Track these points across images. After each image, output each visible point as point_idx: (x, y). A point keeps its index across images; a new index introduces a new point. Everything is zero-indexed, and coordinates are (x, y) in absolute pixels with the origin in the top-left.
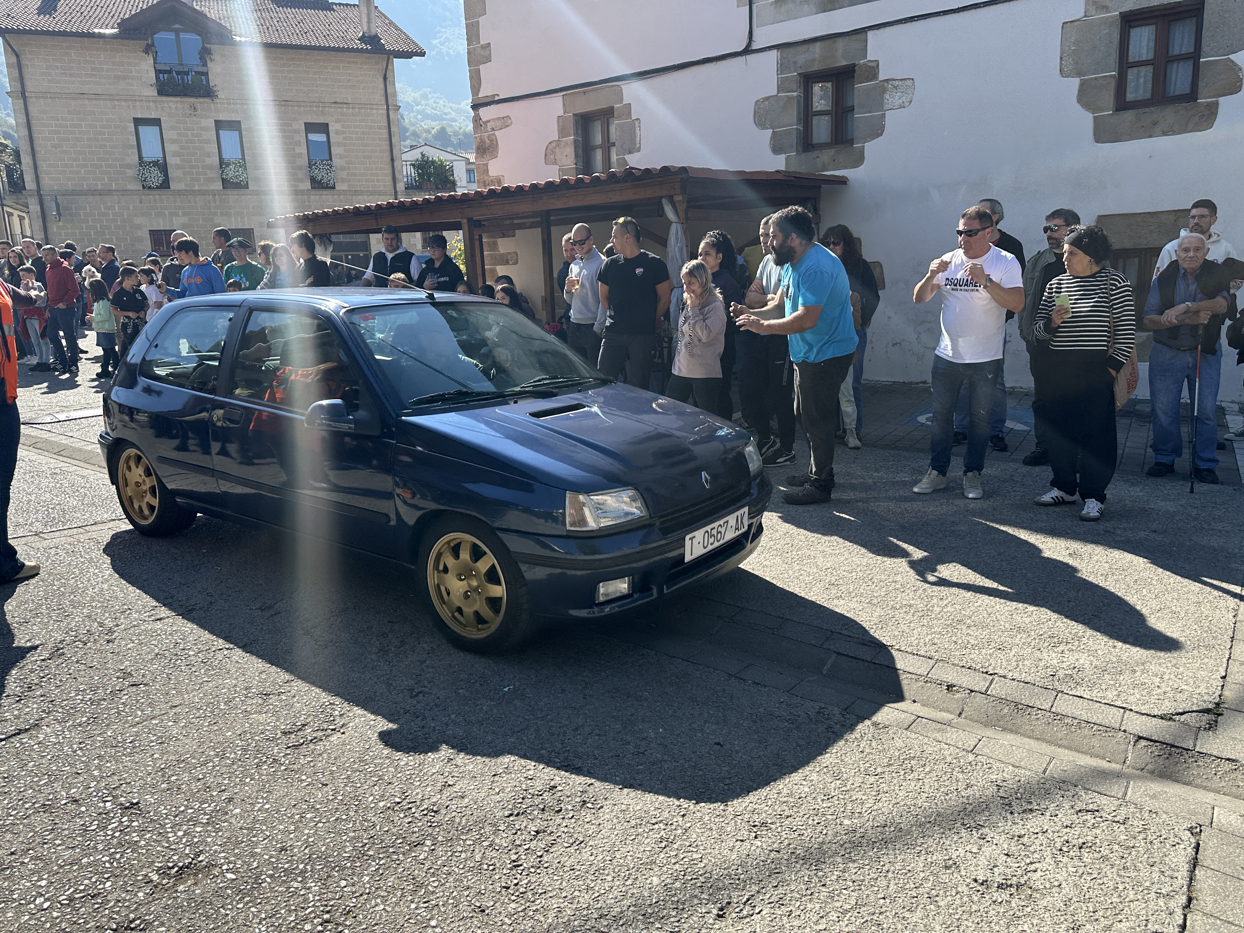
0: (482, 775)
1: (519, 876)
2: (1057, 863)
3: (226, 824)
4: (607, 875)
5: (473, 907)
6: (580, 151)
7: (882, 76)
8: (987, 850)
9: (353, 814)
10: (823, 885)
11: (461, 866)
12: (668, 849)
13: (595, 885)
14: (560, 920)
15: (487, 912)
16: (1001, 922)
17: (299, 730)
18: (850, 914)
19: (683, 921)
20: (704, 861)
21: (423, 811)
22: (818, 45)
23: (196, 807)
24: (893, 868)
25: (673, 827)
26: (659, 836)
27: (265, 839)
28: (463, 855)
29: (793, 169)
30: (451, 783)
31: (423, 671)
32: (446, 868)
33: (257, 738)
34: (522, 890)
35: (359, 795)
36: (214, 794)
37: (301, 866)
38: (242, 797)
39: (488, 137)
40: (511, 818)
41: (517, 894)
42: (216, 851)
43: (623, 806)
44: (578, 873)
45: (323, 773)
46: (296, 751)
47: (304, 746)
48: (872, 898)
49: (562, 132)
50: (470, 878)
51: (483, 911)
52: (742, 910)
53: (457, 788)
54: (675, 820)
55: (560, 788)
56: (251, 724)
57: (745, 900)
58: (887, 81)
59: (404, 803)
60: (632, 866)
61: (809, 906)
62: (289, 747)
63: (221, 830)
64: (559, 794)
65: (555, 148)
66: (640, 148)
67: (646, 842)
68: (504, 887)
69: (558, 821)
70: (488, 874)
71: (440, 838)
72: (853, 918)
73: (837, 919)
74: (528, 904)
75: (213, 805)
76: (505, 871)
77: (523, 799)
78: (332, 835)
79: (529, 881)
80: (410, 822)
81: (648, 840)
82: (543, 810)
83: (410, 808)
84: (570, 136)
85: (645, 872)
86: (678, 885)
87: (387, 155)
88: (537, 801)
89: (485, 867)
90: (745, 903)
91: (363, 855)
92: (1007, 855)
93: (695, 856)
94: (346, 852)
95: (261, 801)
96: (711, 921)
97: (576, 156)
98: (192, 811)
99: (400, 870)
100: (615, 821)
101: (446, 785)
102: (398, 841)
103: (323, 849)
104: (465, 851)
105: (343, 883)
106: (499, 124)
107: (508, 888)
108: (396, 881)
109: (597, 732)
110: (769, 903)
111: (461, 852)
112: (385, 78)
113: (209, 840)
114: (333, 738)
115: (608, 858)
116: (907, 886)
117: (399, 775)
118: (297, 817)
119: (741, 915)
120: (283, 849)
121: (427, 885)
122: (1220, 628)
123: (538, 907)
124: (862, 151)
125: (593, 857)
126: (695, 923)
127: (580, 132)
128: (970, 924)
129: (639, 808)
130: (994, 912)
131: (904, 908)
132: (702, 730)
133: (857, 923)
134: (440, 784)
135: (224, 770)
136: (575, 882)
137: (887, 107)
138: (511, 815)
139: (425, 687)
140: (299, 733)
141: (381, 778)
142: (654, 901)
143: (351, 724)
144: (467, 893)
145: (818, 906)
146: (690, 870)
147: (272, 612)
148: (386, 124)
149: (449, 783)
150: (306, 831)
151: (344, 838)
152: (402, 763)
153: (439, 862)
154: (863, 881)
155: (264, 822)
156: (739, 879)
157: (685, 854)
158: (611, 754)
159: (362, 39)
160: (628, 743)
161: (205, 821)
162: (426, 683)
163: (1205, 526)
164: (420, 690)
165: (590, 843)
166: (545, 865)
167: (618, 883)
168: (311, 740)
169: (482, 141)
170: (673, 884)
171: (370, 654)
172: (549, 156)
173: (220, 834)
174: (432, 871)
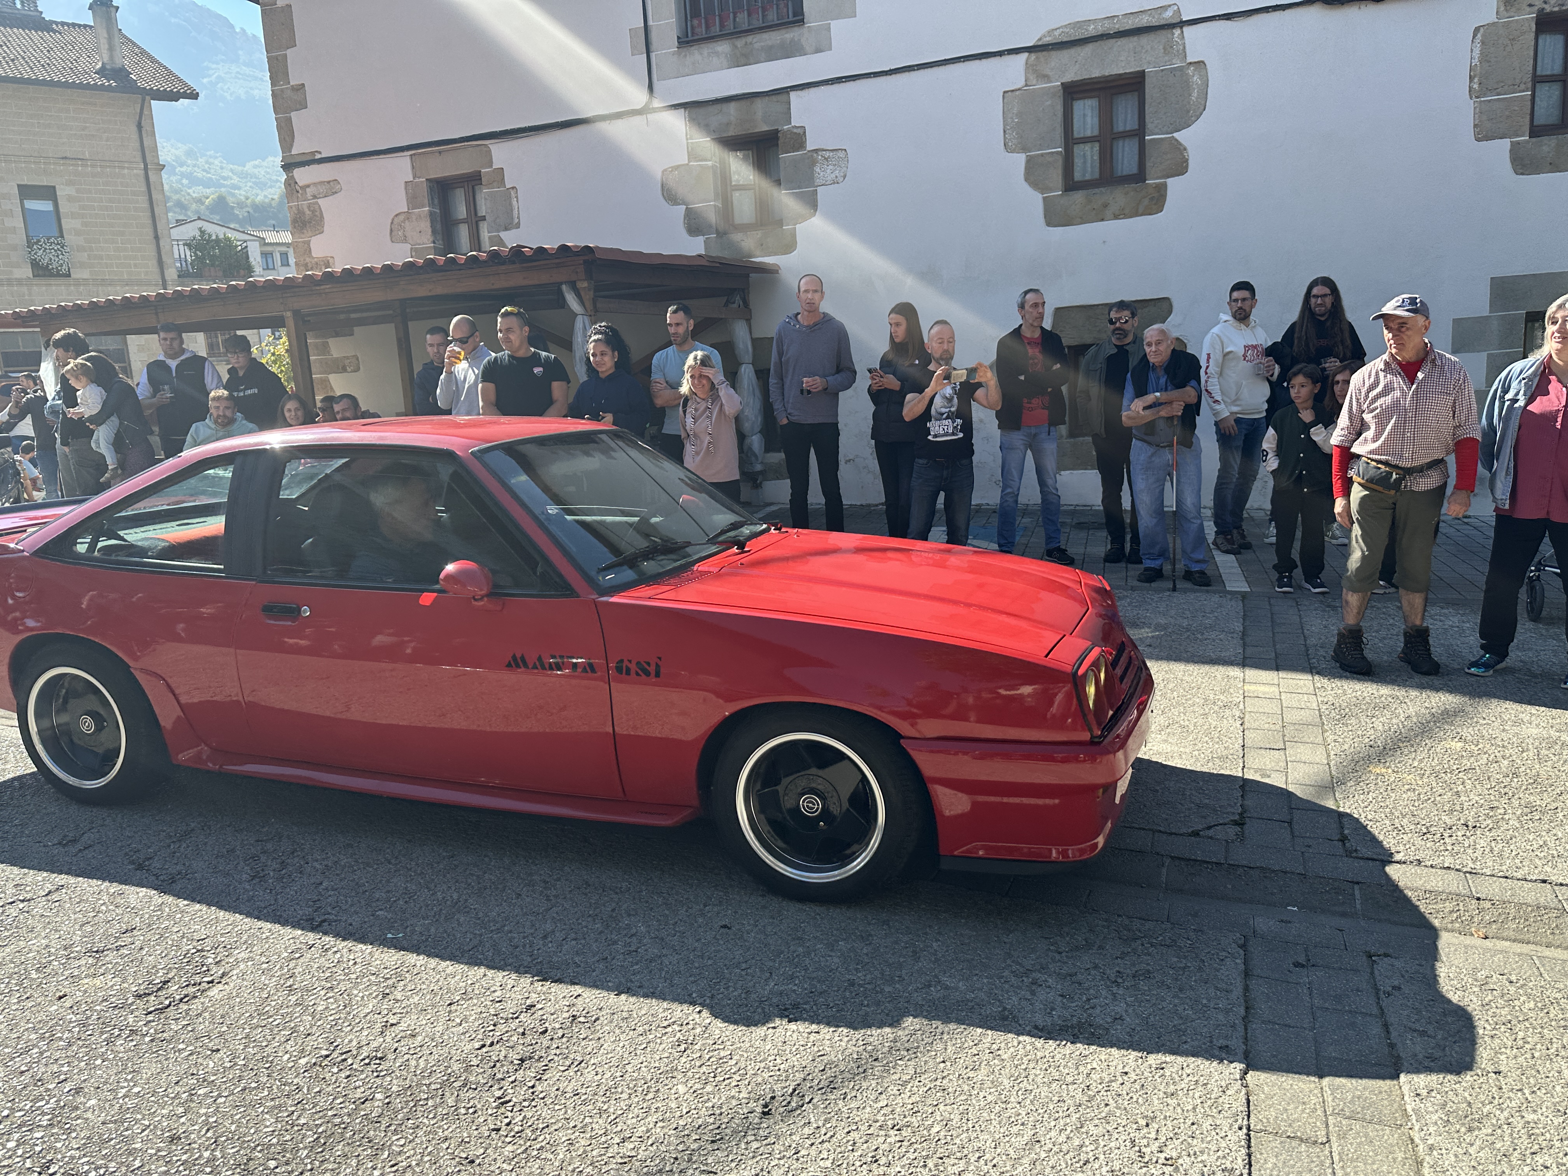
0: (433, 1006)
1: (509, 1114)
2: (1114, 994)
3: (79, 1121)
4: (621, 1093)
5: (457, 1159)
6: (439, 227)
7: (810, 146)
8: (1042, 994)
9: (265, 1079)
10: (875, 1060)
11: (431, 1116)
12: (688, 1051)
13: (609, 1107)
14: (574, 1154)
15: (477, 1162)
16: (1069, 1064)
17: (159, 989)
18: (911, 1084)
19: (724, 1126)
20: (735, 1058)
21: (362, 1060)
22: (733, 105)
23: (27, 1107)
24: (947, 1029)
25: (690, 1027)
26: (675, 1039)
27: (143, 1131)
28: (430, 1103)
29: (714, 253)
30: (394, 1022)
31: (322, 896)
32: (410, 1121)
33: (98, 1008)
34: (517, 1129)
35: (268, 1056)
36: (51, 1086)
37: (207, 1154)
38: (96, 1085)
39: (309, 207)
40: (484, 1050)
41: (512, 1134)
42: (72, 1158)
43: (624, 1014)
44: (583, 1098)
45: (209, 1037)
46: (162, 1016)
47: (171, 1007)
48: (931, 1063)
49: (413, 201)
50: (445, 1127)
51: (472, 1162)
52: (789, 1102)
53: (403, 1026)
54: (691, 1018)
55: (539, 1006)
56: (85, 991)
57: (791, 1090)
58: (816, 151)
59: (335, 1055)
60: (649, 1077)
61: (865, 1085)
62: (150, 1013)
63: (75, 1130)
64: (541, 1012)
65: (404, 221)
66: (519, 223)
67: (660, 1049)
68: (493, 1130)
69: (546, 1043)
70: (469, 1118)
71: (395, 1088)
72: (915, 1089)
73: (898, 1093)
74: (528, 1144)
75: (52, 1101)
76: (490, 1112)
77: (495, 1025)
78: (242, 1110)
79: (525, 1117)
80: (349, 1076)
81: (663, 1046)
82: (523, 1034)
83: (345, 1060)
84: (423, 206)
85: (667, 1082)
86: (709, 1088)
87: (149, 231)
88: (514, 1025)
89: (463, 1111)
90: (792, 1094)
91: (293, 1126)
92: (1062, 996)
93: (722, 1054)
94: (267, 1127)
95: (126, 1084)
96: (757, 1120)
97: (434, 232)
98: (22, 1113)
99: (348, 1135)
100: (617, 1031)
101: (387, 1026)
102: (338, 1101)
103: (233, 1128)
104: (432, 1098)
105: (272, 1164)
106: (322, 189)
107: (498, 1130)
108: (347, 1149)
109: (573, 935)
110: (819, 1090)
111: (427, 1099)
112: (139, 127)
113: (59, 1145)
114: (214, 992)
115: (619, 1074)
116: (966, 1045)
117: (319, 1023)
118: (184, 1096)
119: (790, 1108)
120: (175, 1139)
121: (390, 1145)
122: (1230, 738)
123: (543, 1144)
124: (793, 235)
125: (599, 1077)
126: (738, 1126)
127: (436, 201)
128: (1038, 1072)
129: (643, 1012)
130: (1060, 1055)
131: (966, 1068)
132: (703, 915)
133: (920, 1092)
134: (379, 1025)
135: (57, 1055)
136: (583, 1108)
137: (818, 182)
138: (483, 1046)
139: (329, 914)
140: (160, 993)
141: (294, 1030)
142: (685, 1111)
143: (235, 972)
144: (445, 1146)
145: (874, 1083)
146: (719, 1070)
147: (79, 846)
148: (144, 188)
149: (391, 1022)
150: (203, 1111)
151: (260, 1110)
152: (320, 1008)
153: (399, 1117)
154: (918, 1047)
155: (137, 1109)
156: (779, 1070)
157: (711, 1054)
158: (597, 958)
159: (101, 72)
160: (615, 943)
161: (45, 1123)
162: (329, 909)
163: (1199, 636)
164: (323, 918)
165: (592, 1061)
166: (541, 1096)
167: (636, 1100)
168: (181, 1000)
169: (300, 212)
170: (703, 1088)
171: (240, 883)
172: (396, 232)
173: (74, 1135)
174: (393, 1128)
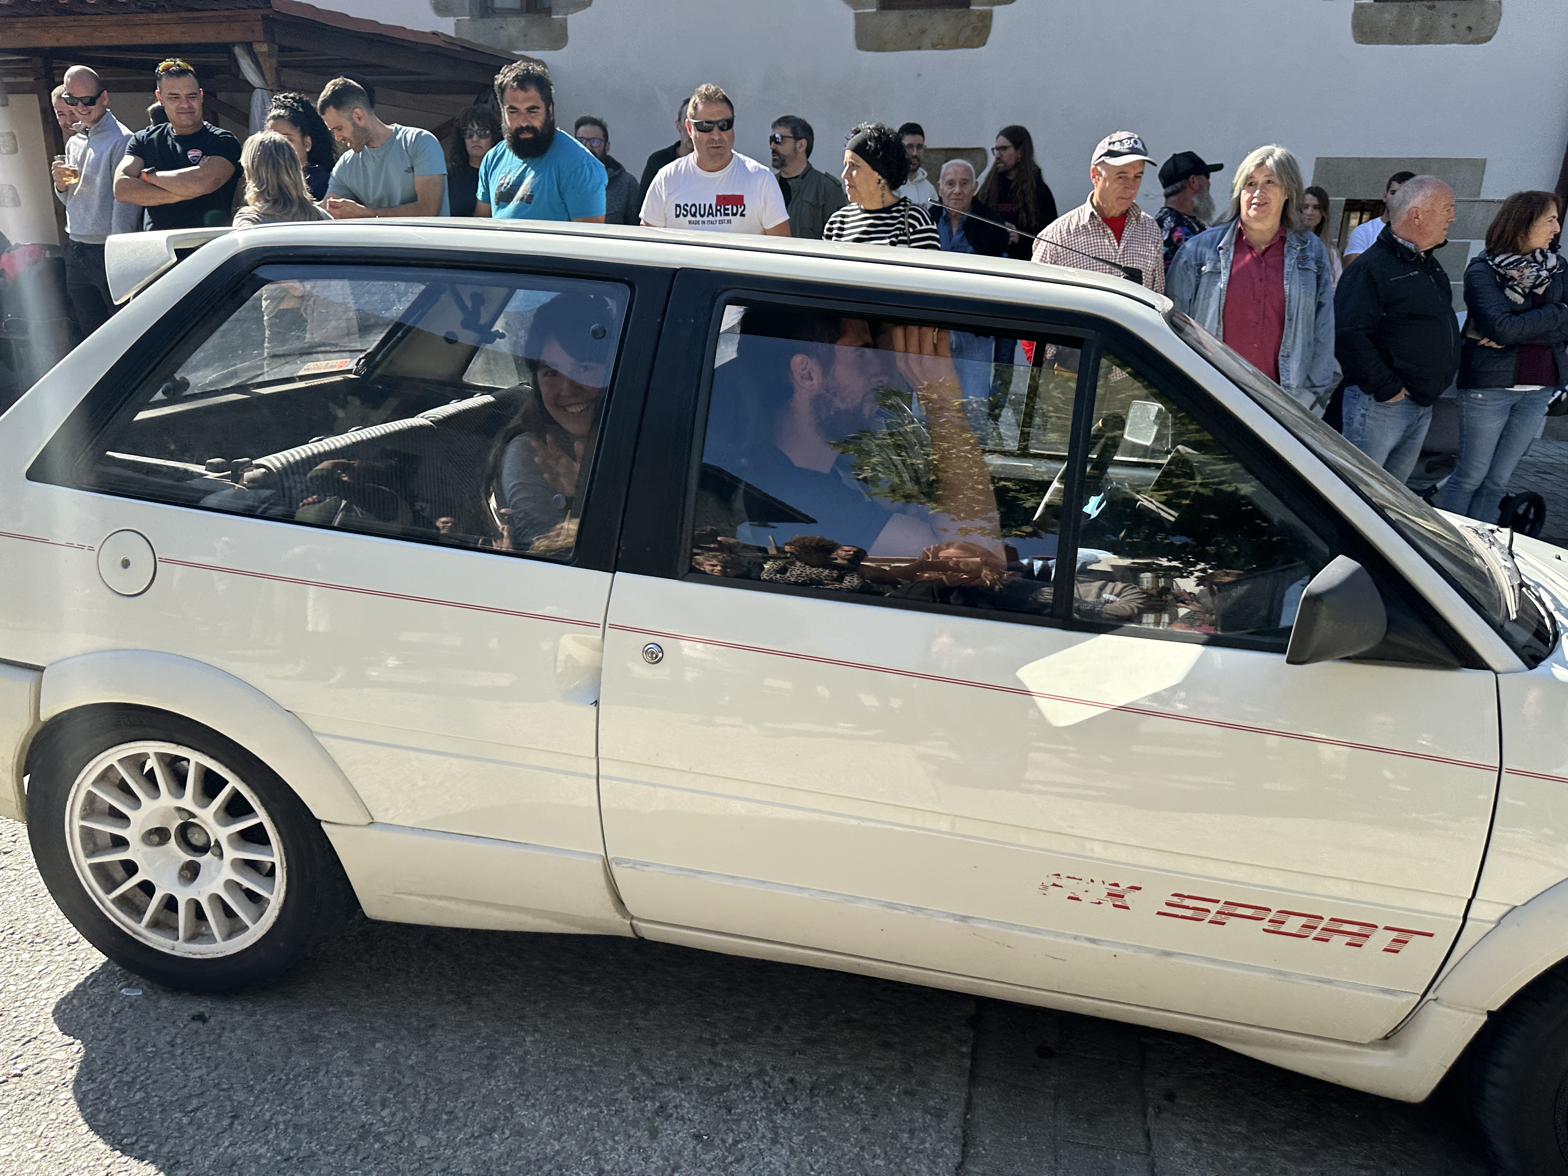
124: (564, 27)
